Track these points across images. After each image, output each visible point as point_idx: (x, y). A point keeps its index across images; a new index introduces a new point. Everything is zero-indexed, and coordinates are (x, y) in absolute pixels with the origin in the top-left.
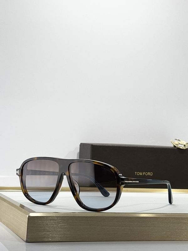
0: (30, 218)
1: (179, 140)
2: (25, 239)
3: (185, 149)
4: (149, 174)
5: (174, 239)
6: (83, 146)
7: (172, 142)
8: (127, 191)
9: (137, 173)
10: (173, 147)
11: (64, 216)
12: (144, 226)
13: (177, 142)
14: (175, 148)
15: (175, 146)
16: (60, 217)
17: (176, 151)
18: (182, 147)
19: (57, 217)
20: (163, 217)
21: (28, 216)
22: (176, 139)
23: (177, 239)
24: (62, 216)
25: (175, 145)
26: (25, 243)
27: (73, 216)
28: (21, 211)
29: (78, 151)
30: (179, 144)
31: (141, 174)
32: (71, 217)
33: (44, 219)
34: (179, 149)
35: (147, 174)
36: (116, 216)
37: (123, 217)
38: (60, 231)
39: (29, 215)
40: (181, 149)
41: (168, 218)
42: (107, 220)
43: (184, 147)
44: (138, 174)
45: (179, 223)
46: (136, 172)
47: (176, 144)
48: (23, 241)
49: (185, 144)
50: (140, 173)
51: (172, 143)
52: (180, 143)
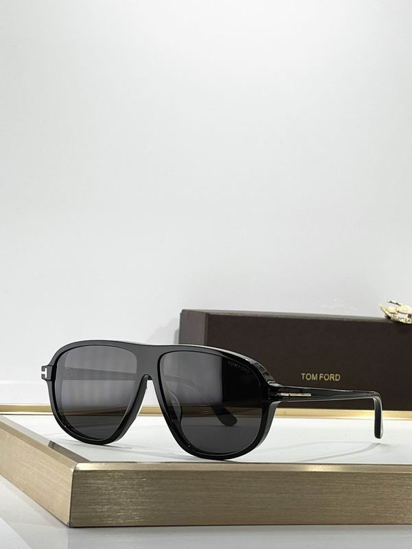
0: (78, 475)
1: (397, 304)
2: (67, 520)
3: (409, 323)
4: (332, 377)
5: (393, 521)
6: (187, 316)
7: (382, 309)
8: (285, 415)
9: (305, 376)
10: (383, 320)
11: (151, 469)
12: (326, 493)
13: (392, 308)
14: (390, 322)
15: (389, 318)
16: (143, 471)
17: (390, 327)
18: (404, 319)
19: (137, 472)
20: (368, 473)
21: (74, 471)
22: (391, 302)
23: (399, 521)
24: (148, 469)
25: (390, 315)
26: (65, 529)
27: (171, 469)
28: (57, 459)
29: (177, 326)
30: (398, 312)
31: (314, 377)
32: (168, 472)
33: (108, 476)
34: (398, 323)
35: (327, 377)
36: (266, 470)
37: (280, 472)
38: (142, 502)
39: (76, 467)
40: (402, 323)
41: (378, 474)
42: (245, 479)
43: (408, 319)
44: (309, 377)
45: (402, 486)
46: (303, 374)
47: (391, 313)
48: (62, 525)
49: (410, 313)
50: (313, 375)
51: (383, 311)
52: (400, 309)
